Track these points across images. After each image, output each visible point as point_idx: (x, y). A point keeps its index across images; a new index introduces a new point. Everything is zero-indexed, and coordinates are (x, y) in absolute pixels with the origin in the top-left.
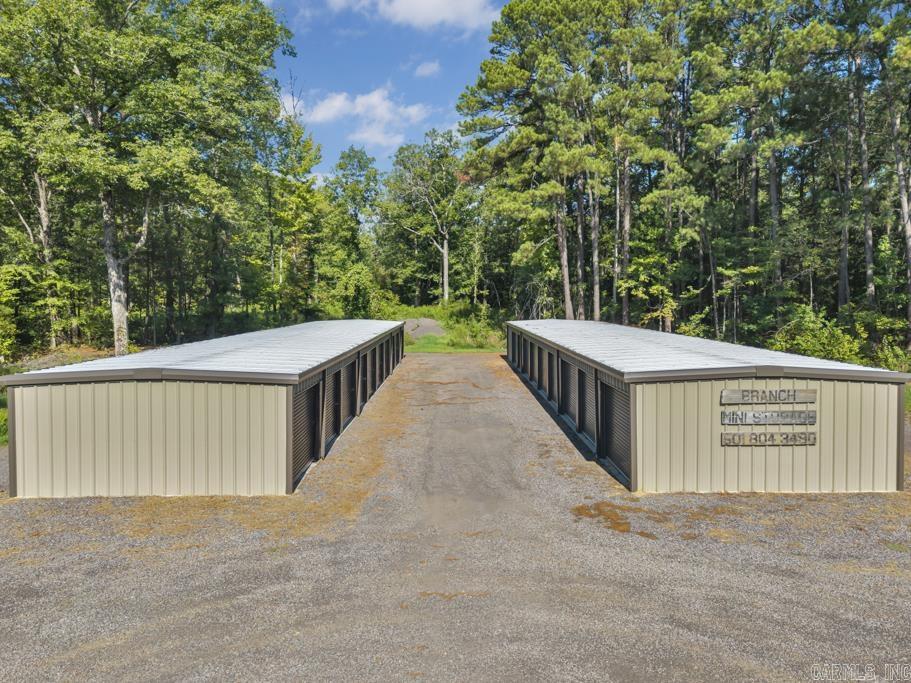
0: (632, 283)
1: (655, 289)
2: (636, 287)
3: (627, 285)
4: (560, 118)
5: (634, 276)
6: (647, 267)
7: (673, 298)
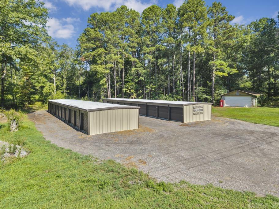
0: (126, 89)
1: (132, 91)
2: (127, 90)
3: (125, 90)
4: (111, 47)
5: (127, 88)
6: (130, 85)
7: (136, 93)
